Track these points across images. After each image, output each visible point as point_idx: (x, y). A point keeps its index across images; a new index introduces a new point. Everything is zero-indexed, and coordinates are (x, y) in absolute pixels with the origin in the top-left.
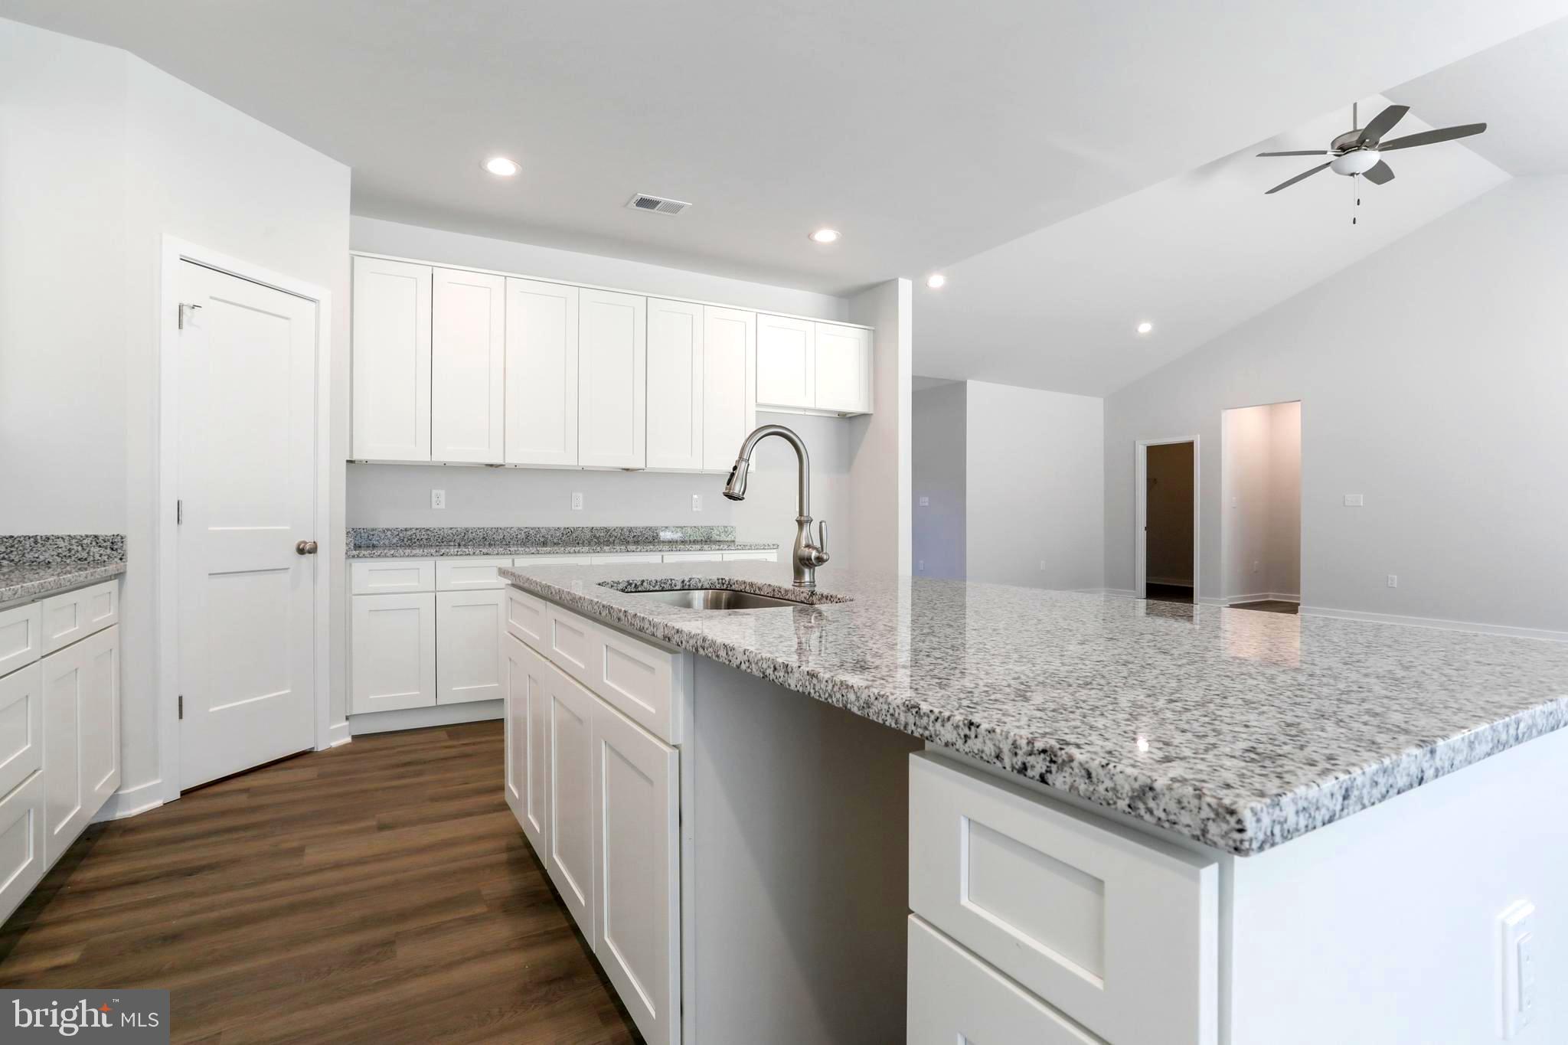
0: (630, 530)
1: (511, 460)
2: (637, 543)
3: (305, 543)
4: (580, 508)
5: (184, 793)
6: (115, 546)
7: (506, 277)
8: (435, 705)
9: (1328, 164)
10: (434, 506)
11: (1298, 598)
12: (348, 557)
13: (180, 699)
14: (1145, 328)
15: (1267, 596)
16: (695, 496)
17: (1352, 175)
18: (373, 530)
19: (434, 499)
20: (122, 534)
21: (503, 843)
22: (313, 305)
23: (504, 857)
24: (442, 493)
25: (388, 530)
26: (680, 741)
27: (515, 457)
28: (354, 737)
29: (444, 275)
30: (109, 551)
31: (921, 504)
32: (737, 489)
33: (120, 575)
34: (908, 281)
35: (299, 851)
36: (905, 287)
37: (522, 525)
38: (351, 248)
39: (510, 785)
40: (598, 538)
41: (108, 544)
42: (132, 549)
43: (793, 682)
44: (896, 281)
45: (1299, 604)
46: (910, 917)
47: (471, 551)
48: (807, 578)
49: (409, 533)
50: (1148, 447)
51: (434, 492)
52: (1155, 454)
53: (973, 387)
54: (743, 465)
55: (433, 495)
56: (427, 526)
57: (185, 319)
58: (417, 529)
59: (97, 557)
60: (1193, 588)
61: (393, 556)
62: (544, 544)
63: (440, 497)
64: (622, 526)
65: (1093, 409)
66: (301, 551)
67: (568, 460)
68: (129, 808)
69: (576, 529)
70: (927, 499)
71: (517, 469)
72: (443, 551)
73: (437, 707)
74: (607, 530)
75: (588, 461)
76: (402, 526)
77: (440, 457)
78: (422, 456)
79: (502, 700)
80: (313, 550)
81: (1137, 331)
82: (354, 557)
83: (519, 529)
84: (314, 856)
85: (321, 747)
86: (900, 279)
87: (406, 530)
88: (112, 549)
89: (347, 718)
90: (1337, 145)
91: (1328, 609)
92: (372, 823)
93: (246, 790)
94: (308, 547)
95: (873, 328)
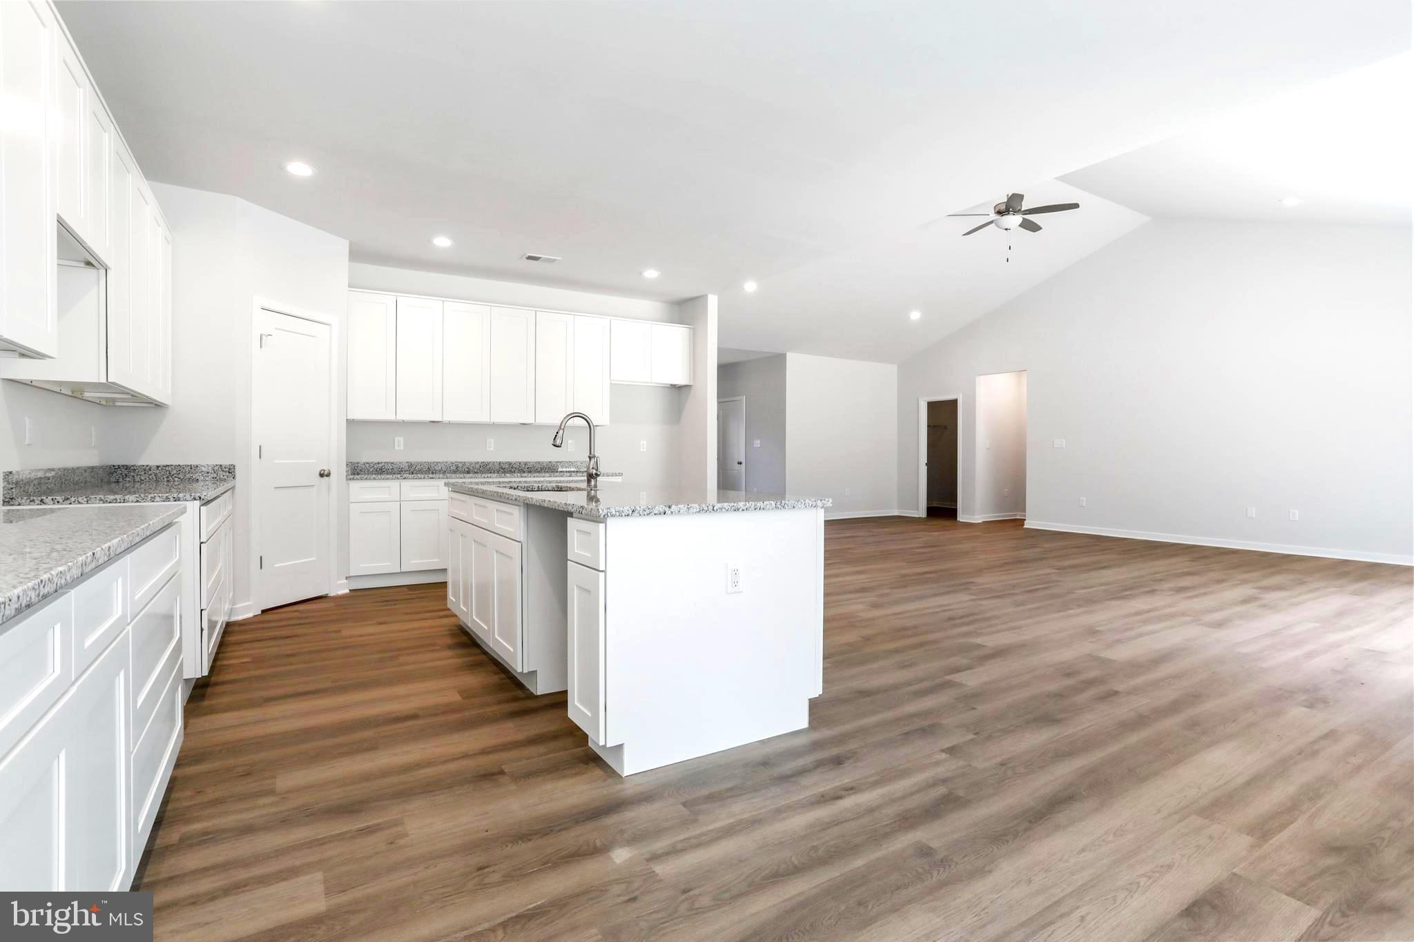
0: (526, 464)
1: (447, 418)
2: (530, 472)
3: (324, 470)
4: (492, 449)
5: (264, 612)
6: (231, 471)
7: (443, 301)
8: (399, 571)
9: (992, 222)
10: (396, 448)
11: (1025, 516)
12: (347, 479)
13: (261, 557)
14: (915, 316)
15: (1016, 515)
16: (570, 441)
17: (1006, 229)
18: (358, 463)
19: (396, 443)
20: (234, 464)
21: (447, 628)
22: (328, 327)
23: (448, 633)
24: (402, 439)
25: (367, 463)
26: (522, 539)
27: (448, 417)
28: (350, 590)
29: (404, 300)
30: (227, 473)
31: (755, 446)
32: (558, 442)
33: (233, 488)
34: (713, 296)
35: (339, 631)
36: (713, 302)
37: (453, 460)
38: (349, 287)
39: (451, 597)
40: (504, 469)
41: (227, 470)
42: (238, 472)
43: (546, 505)
44: (707, 295)
45: (1025, 520)
46: (569, 562)
47: (422, 476)
48: (593, 483)
49: (381, 465)
50: (928, 403)
51: (396, 439)
52: (933, 407)
53: (791, 357)
54: (561, 432)
55: (396, 441)
56: (392, 461)
57: (263, 342)
58: (385, 463)
59: (222, 476)
60: (956, 509)
61: (374, 479)
62: (468, 472)
63: (400, 442)
64: (520, 461)
65: (889, 371)
66: (322, 475)
67: (484, 418)
68: (238, 615)
69: (489, 463)
70: (759, 442)
71: (450, 424)
72: (405, 476)
73: (401, 573)
74: (510, 464)
75: (498, 418)
76: (376, 460)
77: (400, 417)
78: (391, 417)
79: (446, 570)
80: (328, 475)
81: (909, 318)
82: (350, 479)
83: (452, 463)
84: (345, 633)
85: (332, 594)
86: (709, 296)
87: (378, 463)
88: (229, 472)
89: (347, 578)
90: (997, 210)
91: (1043, 523)
92: (375, 622)
93: (297, 611)
94: (326, 473)
95: (693, 327)
